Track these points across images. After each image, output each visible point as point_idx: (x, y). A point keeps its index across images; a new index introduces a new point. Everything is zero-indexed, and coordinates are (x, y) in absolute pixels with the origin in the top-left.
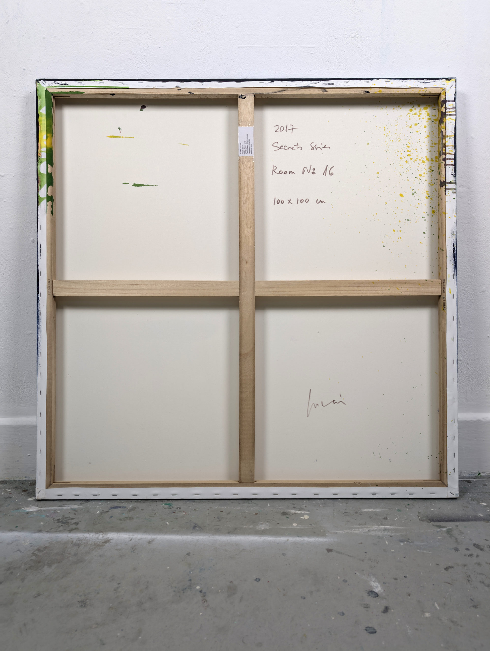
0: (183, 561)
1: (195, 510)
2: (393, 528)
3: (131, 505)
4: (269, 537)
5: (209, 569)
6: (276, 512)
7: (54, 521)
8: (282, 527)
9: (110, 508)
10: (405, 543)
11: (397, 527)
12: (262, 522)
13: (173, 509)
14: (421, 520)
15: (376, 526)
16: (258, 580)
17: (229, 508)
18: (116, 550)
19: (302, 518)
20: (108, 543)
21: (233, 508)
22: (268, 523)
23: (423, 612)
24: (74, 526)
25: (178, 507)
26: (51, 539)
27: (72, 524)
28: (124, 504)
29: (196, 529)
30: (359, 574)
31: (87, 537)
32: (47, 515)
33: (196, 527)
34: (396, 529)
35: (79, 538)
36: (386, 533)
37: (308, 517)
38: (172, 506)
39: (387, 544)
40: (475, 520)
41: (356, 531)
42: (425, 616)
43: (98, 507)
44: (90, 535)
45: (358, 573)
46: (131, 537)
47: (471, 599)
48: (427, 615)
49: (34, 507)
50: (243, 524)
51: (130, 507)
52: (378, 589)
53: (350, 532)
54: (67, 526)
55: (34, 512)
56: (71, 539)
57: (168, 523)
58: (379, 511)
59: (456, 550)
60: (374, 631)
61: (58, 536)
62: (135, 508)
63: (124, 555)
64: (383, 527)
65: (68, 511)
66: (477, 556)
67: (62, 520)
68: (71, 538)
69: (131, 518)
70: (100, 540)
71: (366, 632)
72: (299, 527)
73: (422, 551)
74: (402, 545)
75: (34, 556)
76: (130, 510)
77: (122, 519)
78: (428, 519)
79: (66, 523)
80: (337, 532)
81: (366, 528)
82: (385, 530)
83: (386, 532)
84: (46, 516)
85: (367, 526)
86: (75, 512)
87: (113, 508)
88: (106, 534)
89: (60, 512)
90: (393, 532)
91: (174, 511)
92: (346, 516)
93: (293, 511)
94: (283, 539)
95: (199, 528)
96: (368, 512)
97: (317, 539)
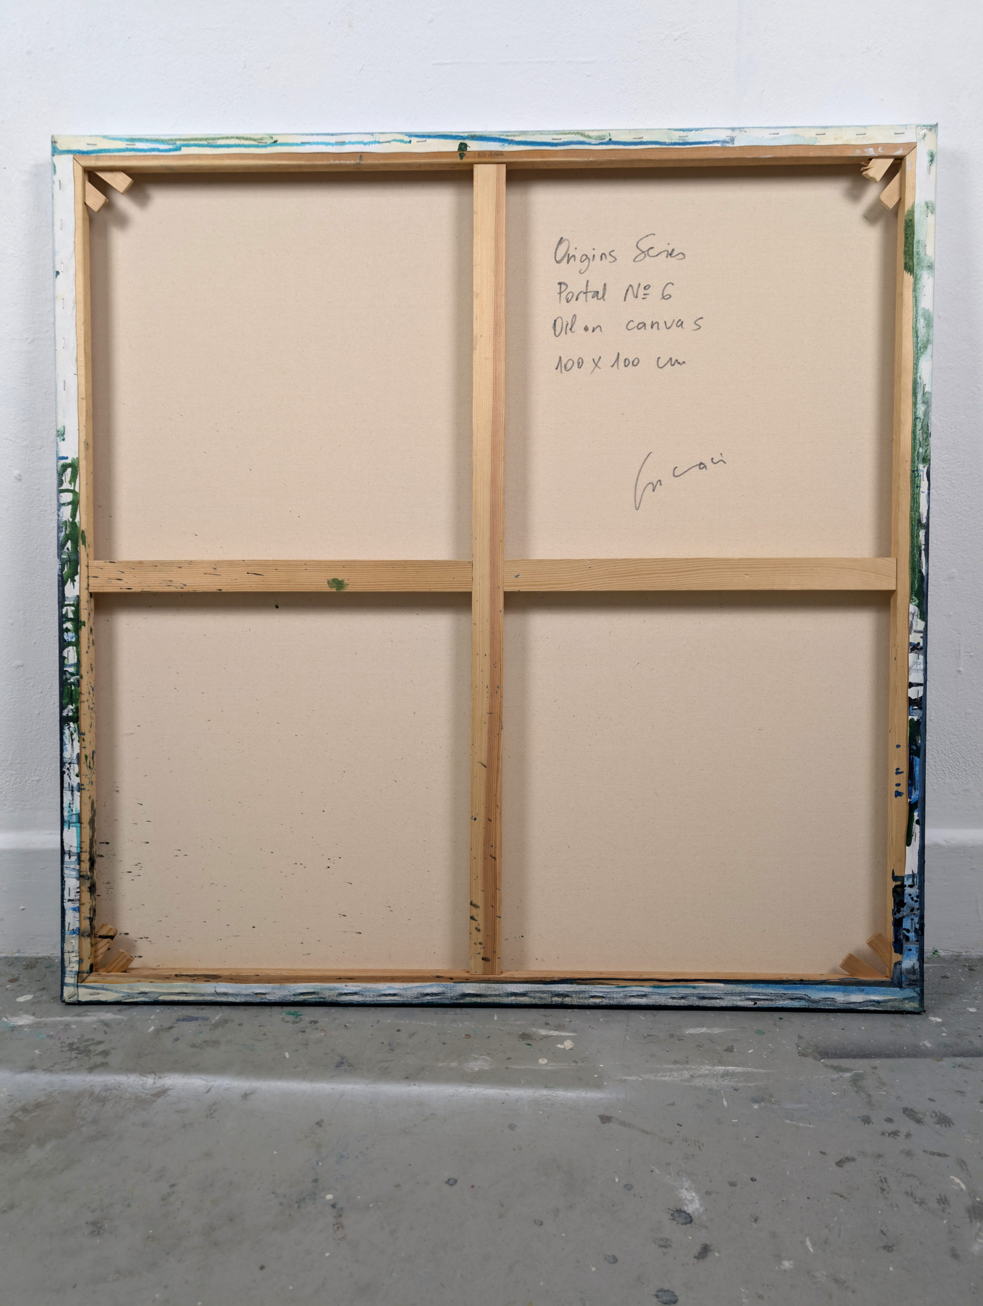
0: (306, 1137)
1: (346, 1026)
2: (741, 1071)
3: (218, 1014)
4: (486, 1088)
5: (357, 1157)
6: (509, 1033)
7: (62, 1047)
8: (516, 1067)
9: (177, 1020)
10: (763, 1104)
11: (750, 1070)
12: (476, 1054)
13: (302, 1025)
14: (803, 1054)
15: (707, 1067)
16: (451, 1182)
17: (414, 1023)
18: (177, 1111)
19: (559, 1046)
20: (163, 1097)
21: (422, 1023)
22: (488, 1058)
23: (779, 1258)
24: (99, 1060)
25: (312, 1019)
26: (51, 1087)
27: (96, 1055)
28: (206, 1012)
29: (343, 1068)
30: (658, 1173)
31: (123, 1084)
32: (51, 1034)
33: (343, 1063)
34: (747, 1073)
35: (106, 1085)
36: (726, 1082)
37: (572, 1046)
38: (301, 1017)
39: (724, 1106)
40: (915, 1056)
41: (665, 1076)
42: (782, 1268)
43: (152, 1018)
44: (128, 1079)
45: (657, 1171)
46: (210, 1084)
47: (882, 1231)
48: (787, 1264)
49: (26, 1015)
50: (437, 1059)
51: (217, 1018)
52: (693, 1204)
53: (654, 1078)
54: (86, 1057)
55: (25, 1028)
56: (91, 1086)
57: (287, 1055)
58: (718, 1033)
59: (867, 1120)
60: (673, 1299)
61: (65, 1080)
62: (226, 1021)
63: (190, 1124)
64: (721, 1069)
65: (93, 1026)
66: (908, 1135)
67: (78, 1045)
68: (91, 1084)
69: (216, 1043)
70: (148, 1089)
71: (655, 1300)
72: (551, 1066)
73: (794, 1122)
74: (755, 1109)
75: (13, 1123)
76: (216, 1026)
77: (198, 1045)
78: (817, 1053)
79: (87, 1052)
80: (627, 1078)
81: (687, 1069)
82: (725, 1075)
83: (726, 1079)
84: (48, 1036)
85: (689, 1066)
86: (106, 1028)
87: (184, 1020)
88: (160, 1078)
89: (76, 1027)
90: (742, 1079)
91: (303, 1028)
92: (650, 1043)
93: (543, 1032)
94: (515, 1093)
95: (349, 1066)
96: (695, 1034)
97: (583, 1094)
